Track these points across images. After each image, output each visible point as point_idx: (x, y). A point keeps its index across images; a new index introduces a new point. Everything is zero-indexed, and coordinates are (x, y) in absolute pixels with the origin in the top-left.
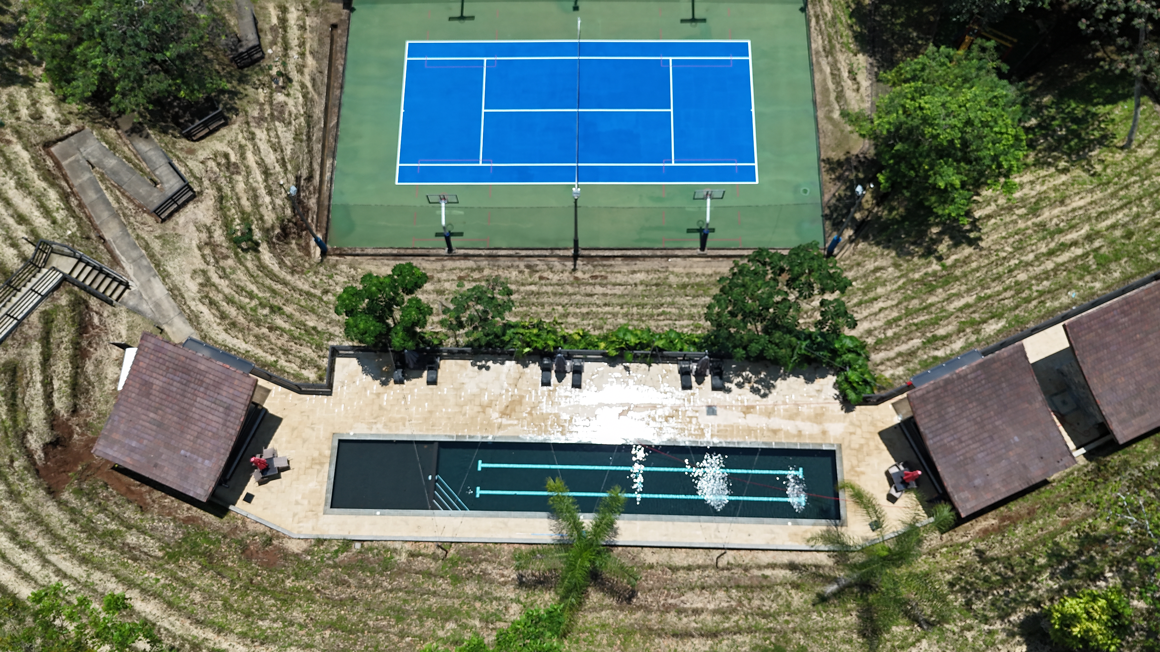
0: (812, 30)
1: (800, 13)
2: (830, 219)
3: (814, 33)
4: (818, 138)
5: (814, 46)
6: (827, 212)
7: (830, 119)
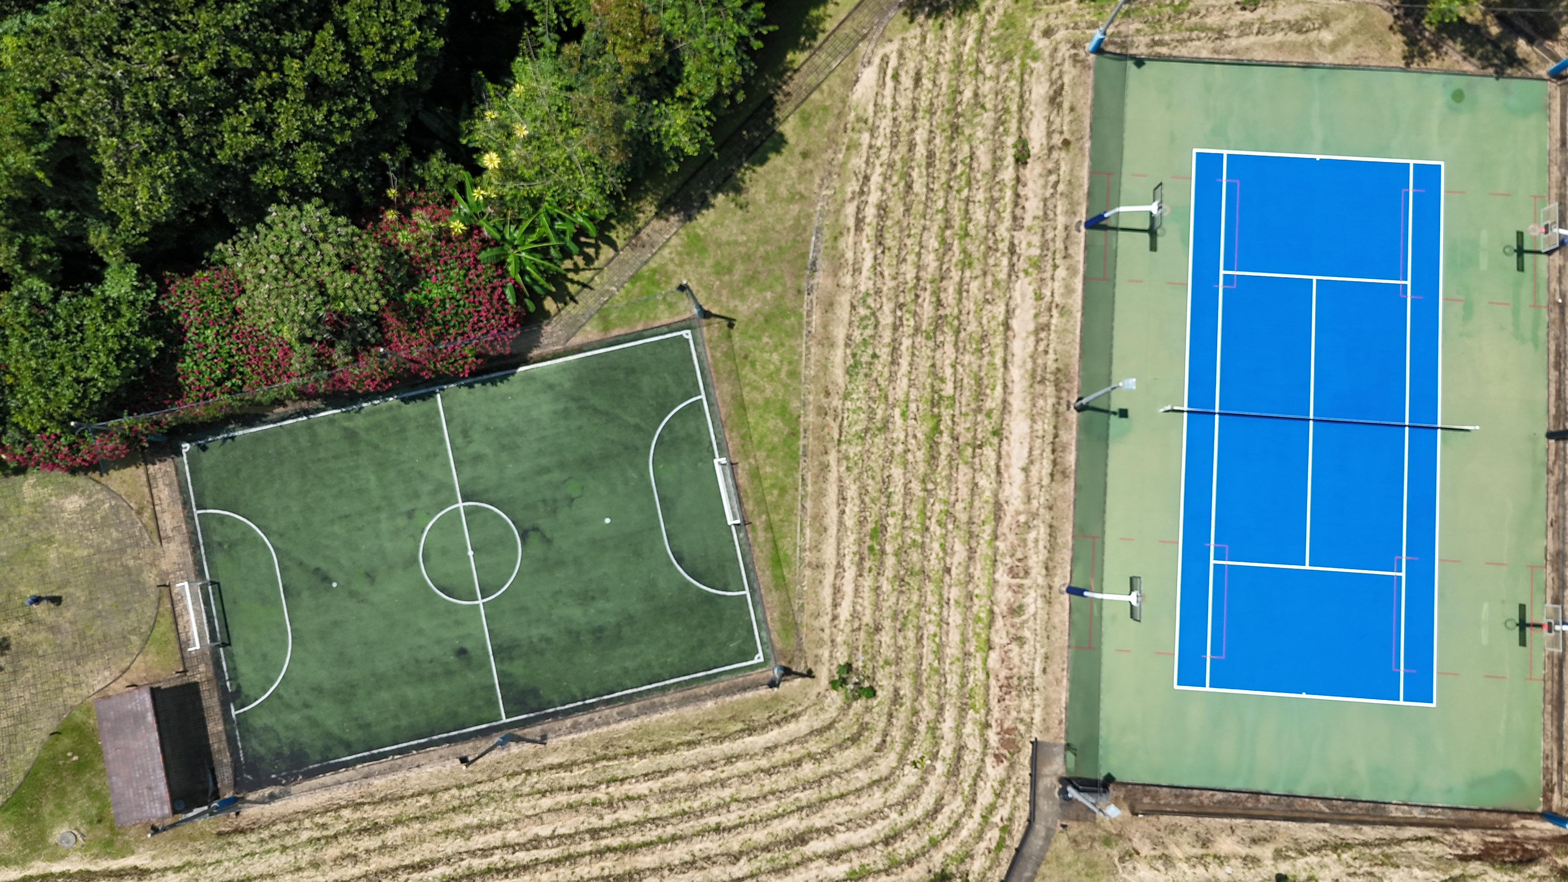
0: (1175, 53)
1: (1144, 68)
2: (1503, 69)
3: (1183, 51)
4: (1368, 68)
5: (1204, 54)
6: (1491, 70)
7: (1334, 47)
